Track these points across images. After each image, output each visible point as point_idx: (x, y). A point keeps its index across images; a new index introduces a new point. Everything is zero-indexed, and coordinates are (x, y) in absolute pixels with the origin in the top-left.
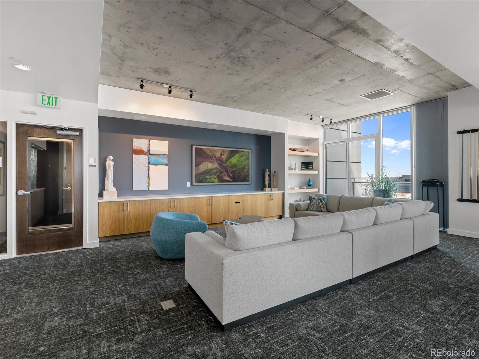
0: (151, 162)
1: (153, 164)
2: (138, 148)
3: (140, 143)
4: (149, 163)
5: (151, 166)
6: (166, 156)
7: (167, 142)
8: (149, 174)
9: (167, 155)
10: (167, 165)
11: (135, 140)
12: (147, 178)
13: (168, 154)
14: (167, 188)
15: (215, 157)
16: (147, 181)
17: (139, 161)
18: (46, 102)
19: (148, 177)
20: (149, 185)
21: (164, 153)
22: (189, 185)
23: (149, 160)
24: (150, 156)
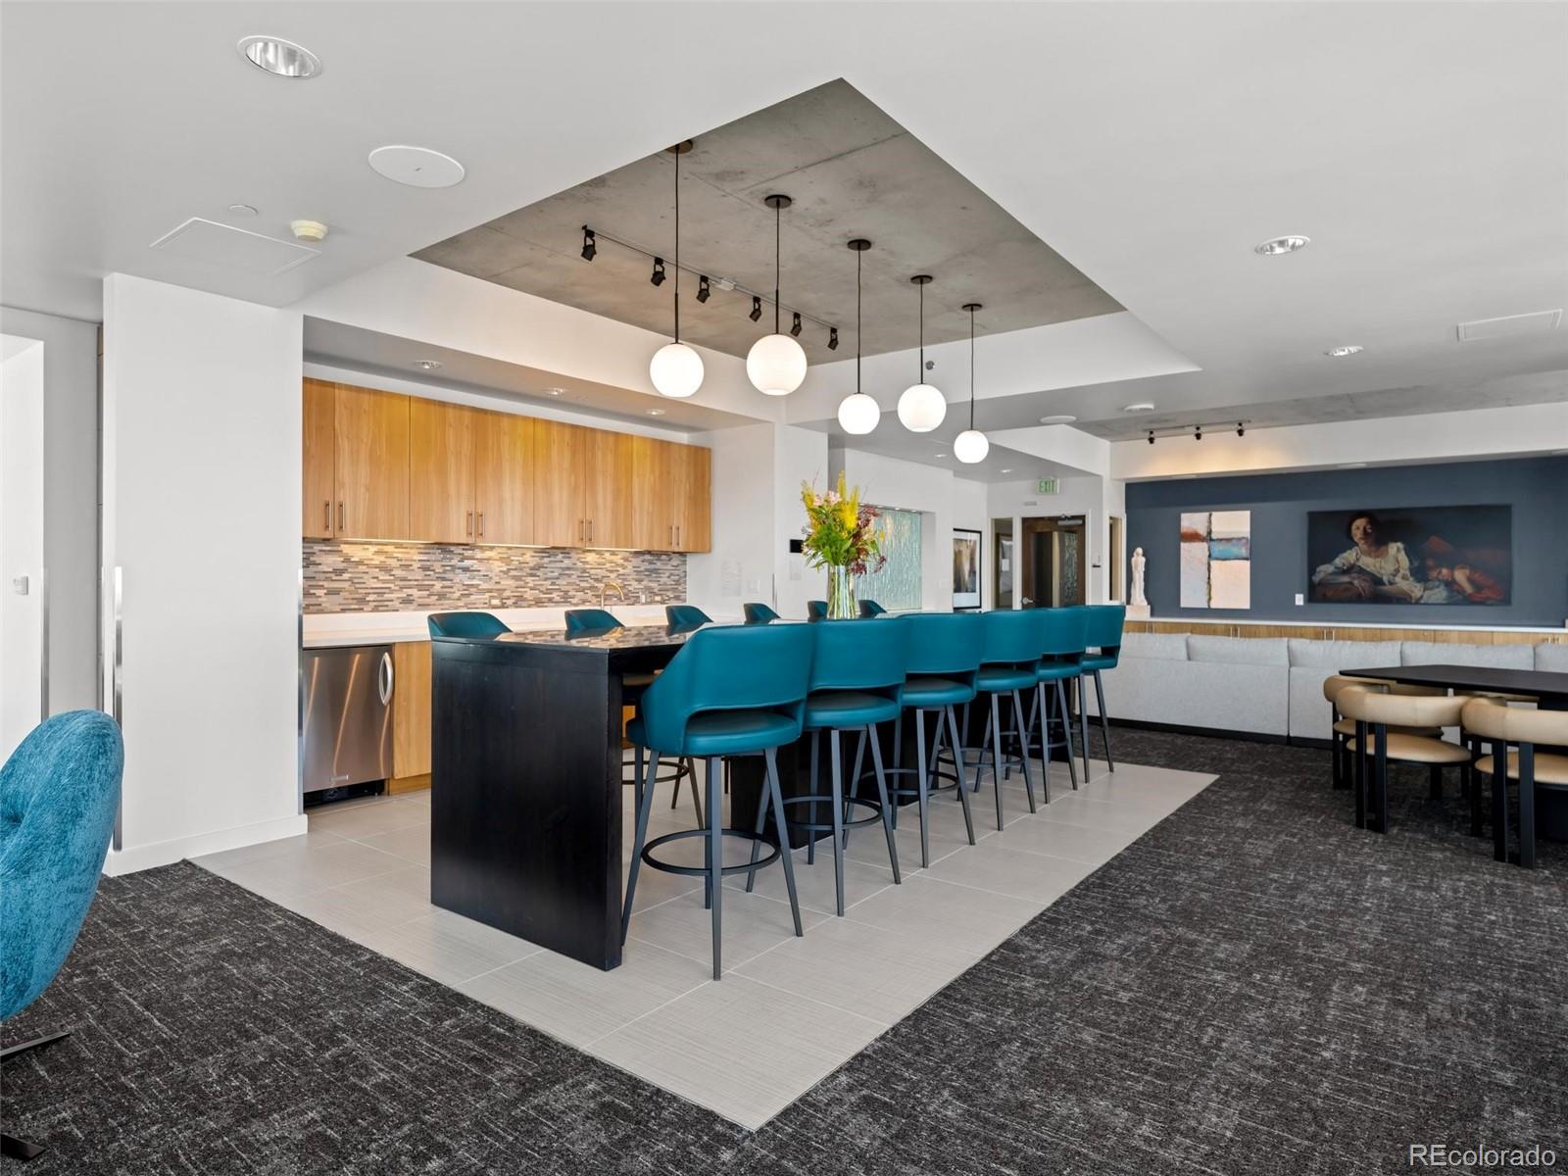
0: (1213, 555)
1: (1217, 559)
2: (1190, 531)
3: (1192, 521)
4: (1210, 556)
5: (1214, 563)
6: (1244, 541)
7: (1248, 513)
8: (1209, 578)
9: (1247, 539)
10: (1247, 559)
11: (1184, 516)
12: (1206, 586)
13: (1248, 535)
14: (1247, 606)
16: (1206, 591)
17: (1192, 554)
18: (1043, 489)
19: (1209, 583)
20: (1210, 599)
21: (1241, 536)
22: (1299, 600)
23: (1209, 550)
24: (1212, 543)
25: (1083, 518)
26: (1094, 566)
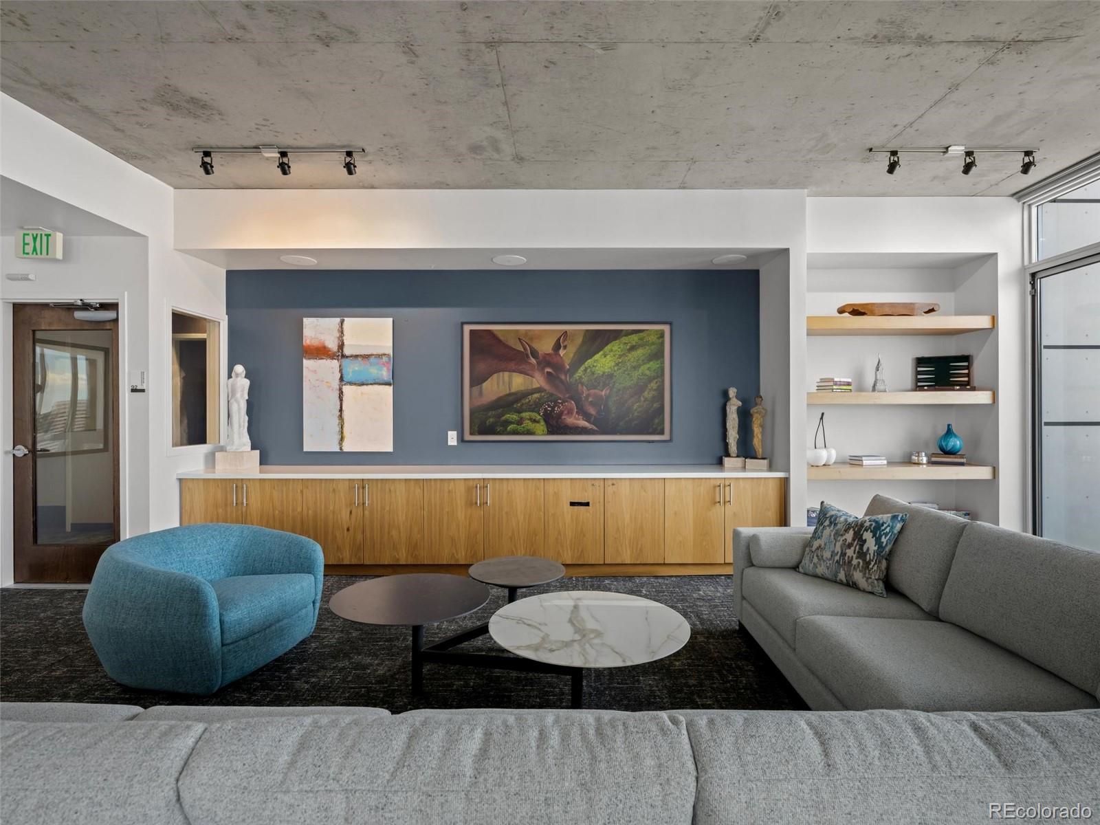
0: (346, 378)
1: (351, 383)
2: (315, 343)
3: (318, 329)
4: (341, 379)
5: (347, 389)
6: (385, 359)
7: (388, 322)
8: (341, 410)
9: (388, 355)
10: (388, 384)
11: (307, 322)
12: (337, 421)
13: (391, 353)
14: (389, 448)
15: (534, 353)
16: (338, 429)
17: (318, 374)
18: (29, 249)
19: (341, 416)
20: (342, 439)
21: (380, 352)
22: (452, 438)
23: (341, 371)
24: (345, 362)
25: (113, 306)
26: (134, 390)
